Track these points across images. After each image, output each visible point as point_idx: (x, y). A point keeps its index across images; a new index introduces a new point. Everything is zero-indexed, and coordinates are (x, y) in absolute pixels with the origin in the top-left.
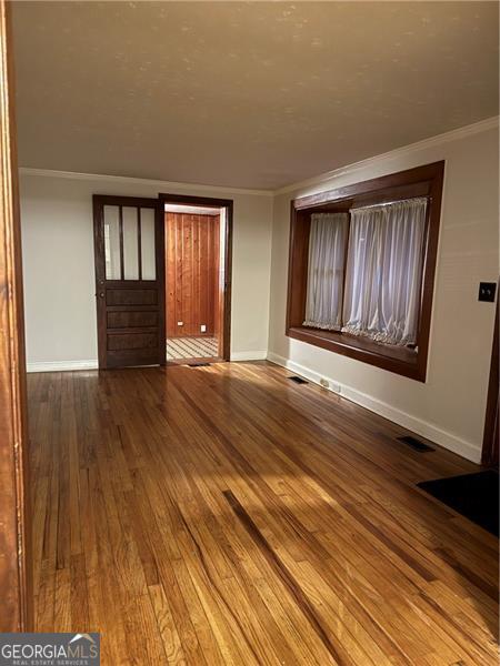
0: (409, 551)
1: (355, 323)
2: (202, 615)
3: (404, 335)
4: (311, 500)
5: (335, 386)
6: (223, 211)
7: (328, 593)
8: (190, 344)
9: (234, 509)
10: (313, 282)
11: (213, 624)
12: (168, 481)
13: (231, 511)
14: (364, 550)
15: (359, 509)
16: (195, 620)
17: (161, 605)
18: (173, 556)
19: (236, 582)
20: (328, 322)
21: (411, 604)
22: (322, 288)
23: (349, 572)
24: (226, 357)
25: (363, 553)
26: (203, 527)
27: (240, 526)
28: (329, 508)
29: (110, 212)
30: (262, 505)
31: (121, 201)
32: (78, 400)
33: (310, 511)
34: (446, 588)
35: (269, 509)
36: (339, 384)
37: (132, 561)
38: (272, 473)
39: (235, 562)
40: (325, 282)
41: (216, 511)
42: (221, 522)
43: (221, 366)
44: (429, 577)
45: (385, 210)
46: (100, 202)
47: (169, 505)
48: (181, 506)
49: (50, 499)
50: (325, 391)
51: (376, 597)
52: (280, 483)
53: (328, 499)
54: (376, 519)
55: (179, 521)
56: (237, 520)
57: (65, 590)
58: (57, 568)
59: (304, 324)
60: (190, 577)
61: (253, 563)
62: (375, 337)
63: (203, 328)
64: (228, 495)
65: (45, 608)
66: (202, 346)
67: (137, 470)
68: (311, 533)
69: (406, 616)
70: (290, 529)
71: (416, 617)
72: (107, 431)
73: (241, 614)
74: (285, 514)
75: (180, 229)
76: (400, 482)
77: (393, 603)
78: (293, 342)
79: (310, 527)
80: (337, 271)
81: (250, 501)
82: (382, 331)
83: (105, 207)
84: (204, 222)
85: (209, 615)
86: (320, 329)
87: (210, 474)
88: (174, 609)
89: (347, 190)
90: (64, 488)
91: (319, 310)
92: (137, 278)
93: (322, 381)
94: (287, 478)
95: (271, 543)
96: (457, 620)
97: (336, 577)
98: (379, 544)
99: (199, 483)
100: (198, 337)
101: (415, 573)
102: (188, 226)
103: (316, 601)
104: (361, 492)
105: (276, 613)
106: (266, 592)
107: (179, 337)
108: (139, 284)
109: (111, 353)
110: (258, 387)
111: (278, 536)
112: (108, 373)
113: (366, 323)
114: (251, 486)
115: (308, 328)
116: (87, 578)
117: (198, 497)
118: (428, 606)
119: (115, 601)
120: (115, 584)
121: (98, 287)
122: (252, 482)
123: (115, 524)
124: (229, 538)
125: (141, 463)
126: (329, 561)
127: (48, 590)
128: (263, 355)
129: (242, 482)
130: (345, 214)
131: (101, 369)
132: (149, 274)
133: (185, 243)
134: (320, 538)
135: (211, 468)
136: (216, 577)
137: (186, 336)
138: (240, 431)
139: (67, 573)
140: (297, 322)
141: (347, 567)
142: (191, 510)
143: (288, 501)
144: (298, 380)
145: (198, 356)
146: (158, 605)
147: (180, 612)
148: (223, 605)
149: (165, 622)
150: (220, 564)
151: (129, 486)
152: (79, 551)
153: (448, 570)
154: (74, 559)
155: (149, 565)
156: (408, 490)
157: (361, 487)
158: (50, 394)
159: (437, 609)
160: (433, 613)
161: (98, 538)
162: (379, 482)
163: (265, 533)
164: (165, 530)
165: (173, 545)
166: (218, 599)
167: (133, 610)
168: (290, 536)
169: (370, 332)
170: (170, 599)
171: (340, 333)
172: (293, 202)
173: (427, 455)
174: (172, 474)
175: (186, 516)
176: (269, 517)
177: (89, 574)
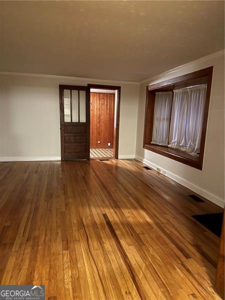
0: (181, 245)
1: (174, 143)
2: (83, 264)
3: (196, 148)
4: (141, 220)
5: (163, 171)
6: (116, 92)
7: (139, 260)
8: (103, 151)
9: (106, 222)
10: (156, 124)
11: (87, 268)
12: (81, 209)
13: (105, 222)
14: (160, 242)
15: (162, 225)
16: (79, 266)
17: (66, 259)
18: (76, 239)
19: (100, 252)
20: (162, 142)
21: (176, 268)
22: (160, 126)
23: (151, 252)
24: (116, 157)
25: (160, 244)
26: (91, 228)
27: (107, 229)
28: (148, 224)
29: (67, 92)
30: (118, 221)
31: (71, 88)
32: (50, 173)
33: (139, 225)
34: (194, 262)
35: (121, 223)
36: (164, 170)
37: (58, 240)
38: (127, 208)
39: (101, 244)
40: (161, 124)
41: (98, 222)
42: (99, 227)
43: (114, 161)
44: (187, 256)
45: (188, 90)
46: (62, 88)
47: (79, 218)
48: (84, 219)
49: (30, 213)
50: (159, 173)
51: (161, 263)
52: (129, 212)
53: (149, 220)
54: (169, 230)
55: (81, 225)
56: (106, 227)
57: (29, 250)
58: (27, 241)
59: (152, 143)
60: (81, 249)
61: (109, 245)
62: (183, 149)
63: (109, 144)
64: (105, 216)
65: (19, 256)
66: (108, 152)
67: (68, 203)
68: (137, 234)
69: (173, 272)
70: (129, 232)
71: (177, 273)
72: (59, 186)
73: (99, 265)
74: (128, 225)
75: (100, 100)
76: (184, 215)
77: (168, 266)
78: (146, 151)
79: (138, 231)
80: (167, 119)
81: (114, 218)
82: (186, 147)
83: (64, 90)
84: (110, 97)
85: (86, 264)
86: (158, 145)
87: (99, 206)
88: (71, 261)
89: (171, 81)
90: (36, 209)
91: (158, 137)
92: (78, 121)
93: (158, 169)
94: (132, 209)
95: (119, 237)
96: (196, 276)
97: (145, 253)
98: (168, 241)
99: (93, 210)
100: (106, 148)
101: (182, 254)
102: (103, 98)
103: (133, 263)
104: (165, 218)
105: (114, 266)
106: (112, 257)
107: (98, 148)
108: (79, 124)
109: (66, 154)
110: (128, 170)
111: (123, 234)
112: (64, 162)
113: (179, 143)
114: (116, 212)
115: (153, 144)
116: (39, 245)
117: (92, 215)
118: (184, 269)
119: (48, 256)
120: (49, 249)
121: (61, 125)
122: (116, 211)
123: (55, 225)
124: (101, 233)
125: (71, 200)
126: (143, 247)
127: (22, 249)
128: (133, 156)
129: (112, 211)
130: (171, 92)
131: (62, 161)
132: (83, 119)
133: (102, 106)
134: (141, 236)
135: (100, 204)
136: (92, 249)
137: (101, 148)
138: (116, 189)
139: (31, 243)
140: (148, 142)
141: (151, 249)
142: (88, 221)
143: (131, 220)
144: (147, 168)
145: (105, 156)
146: (65, 259)
147: (74, 262)
148: (93, 261)
149: (66, 266)
150: (95, 244)
151: (64, 210)
152: (38, 235)
153: (198, 255)
154: (35, 238)
155: (65, 243)
156: (187, 218)
157: (165, 216)
158: (39, 170)
159: (188, 270)
160: (186, 272)
161: (46, 230)
162: (175, 214)
163: (117, 232)
164: (75, 228)
165: (76, 235)
166: (91, 258)
167: (54, 260)
168: (128, 234)
169: (181, 147)
170: (71, 257)
171: (167, 147)
172: (147, 87)
173: (201, 204)
174: (83, 205)
175: (85, 223)
176: (121, 226)
177: (39, 244)
